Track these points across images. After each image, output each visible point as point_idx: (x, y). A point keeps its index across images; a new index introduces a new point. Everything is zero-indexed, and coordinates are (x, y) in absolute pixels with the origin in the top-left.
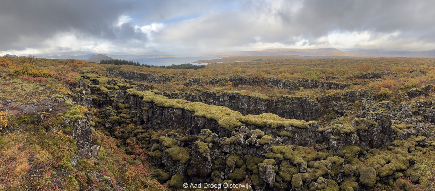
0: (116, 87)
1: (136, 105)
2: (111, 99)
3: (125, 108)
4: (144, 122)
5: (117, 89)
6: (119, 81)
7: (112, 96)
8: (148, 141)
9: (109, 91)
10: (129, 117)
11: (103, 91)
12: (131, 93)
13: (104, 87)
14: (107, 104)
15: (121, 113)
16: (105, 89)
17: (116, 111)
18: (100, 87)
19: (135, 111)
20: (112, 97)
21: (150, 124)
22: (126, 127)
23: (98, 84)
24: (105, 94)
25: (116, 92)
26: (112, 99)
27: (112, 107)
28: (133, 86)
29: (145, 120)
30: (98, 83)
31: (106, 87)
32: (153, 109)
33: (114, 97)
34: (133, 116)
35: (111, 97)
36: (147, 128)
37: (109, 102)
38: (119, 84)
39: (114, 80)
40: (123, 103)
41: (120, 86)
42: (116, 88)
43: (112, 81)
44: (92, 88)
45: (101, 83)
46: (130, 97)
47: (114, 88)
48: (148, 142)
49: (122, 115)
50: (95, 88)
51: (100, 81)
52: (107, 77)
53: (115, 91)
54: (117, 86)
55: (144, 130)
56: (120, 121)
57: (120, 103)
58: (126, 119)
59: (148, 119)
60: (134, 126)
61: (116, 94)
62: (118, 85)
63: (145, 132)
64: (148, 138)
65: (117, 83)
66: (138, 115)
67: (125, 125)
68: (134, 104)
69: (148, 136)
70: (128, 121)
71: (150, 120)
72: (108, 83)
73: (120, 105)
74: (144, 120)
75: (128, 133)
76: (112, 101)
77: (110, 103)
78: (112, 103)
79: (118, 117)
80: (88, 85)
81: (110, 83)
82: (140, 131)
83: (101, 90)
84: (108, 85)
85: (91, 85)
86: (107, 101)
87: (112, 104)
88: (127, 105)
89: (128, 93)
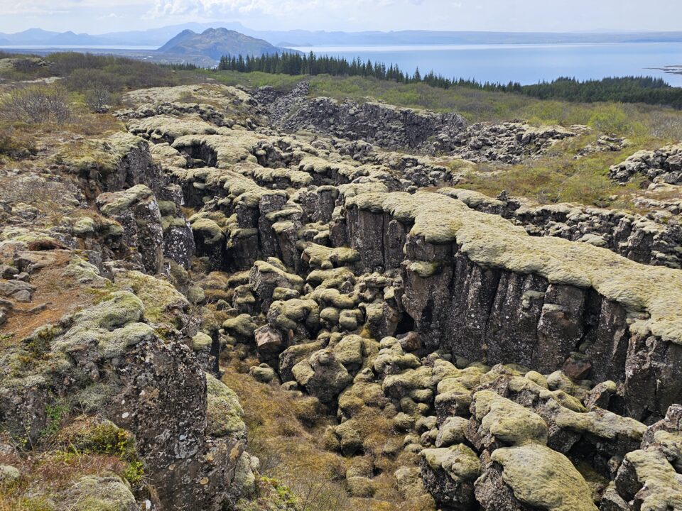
0: (296, 175)
1: (382, 249)
2: (275, 225)
3: (336, 263)
4: (412, 320)
5: (297, 185)
6: (307, 146)
7: (279, 213)
8: (424, 401)
9: (265, 191)
10: (350, 301)
11: (238, 194)
12: (360, 200)
13: (245, 174)
14: (261, 247)
15: (316, 283)
16: (249, 184)
17: (299, 278)
18: (226, 176)
19: (376, 277)
20: (281, 216)
21: (435, 332)
22: (339, 340)
23: (213, 163)
24: (249, 207)
25: (295, 195)
26: (279, 226)
27: (281, 258)
28: (368, 167)
29: (417, 316)
30: (215, 160)
31: (253, 176)
32: (454, 270)
33: (287, 217)
34: (368, 295)
35: (276, 219)
36: (424, 346)
37: (267, 239)
38: (308, 161)
39: (288, 145)
40: (328, 242)
41: (311, 171)
42: (297, 180)
43: (277, 149)
44: (190, 182)
45: (226, 159)
46: (354, 218)
47: (287, 179)
48: (422, 406)
49: (321, 291)
50: (203, 181)
51: (221, 151)
52: (253, 129)
53: (292, 193)
54: (301, 169)
55: (409, 357)
56: (312, 319)
57: (316, 241)
58: (340, 307)
59: (427, 311)
60: (372, 337)
61: (298, 206)
62: (301, 163)
63: (413, 361)
64: (424, 388)
65: (298, 159)
66: (389, 293)
67: (337, 335)
68: (372, 248)
69: (426, 381)
70: (346, 317)
71: (438, 315)
72: (259, 157)
73: (316, 251)
74: (413, 314)
75: (346, 364)
76: (281, 233)
77: (272, 243)
78: (281, 245)
79: (308, 302)
80: (171, 168)
81: (267, 156)
82: (395, 358)
83: (231, 189)
84: (262, 168)
85: (185, 170)
86: (259, 235)
87: (278, 246)
88: (342, 252)
89: (349, 201)
